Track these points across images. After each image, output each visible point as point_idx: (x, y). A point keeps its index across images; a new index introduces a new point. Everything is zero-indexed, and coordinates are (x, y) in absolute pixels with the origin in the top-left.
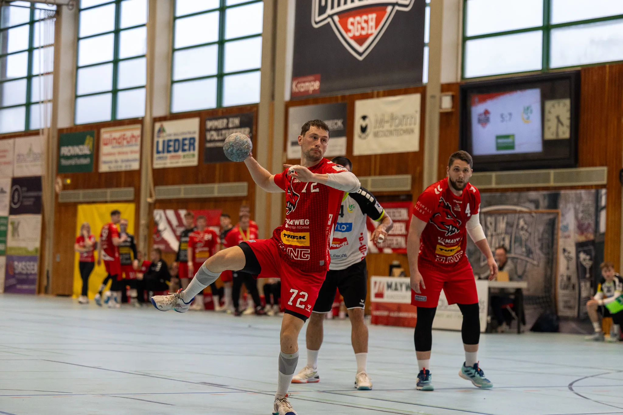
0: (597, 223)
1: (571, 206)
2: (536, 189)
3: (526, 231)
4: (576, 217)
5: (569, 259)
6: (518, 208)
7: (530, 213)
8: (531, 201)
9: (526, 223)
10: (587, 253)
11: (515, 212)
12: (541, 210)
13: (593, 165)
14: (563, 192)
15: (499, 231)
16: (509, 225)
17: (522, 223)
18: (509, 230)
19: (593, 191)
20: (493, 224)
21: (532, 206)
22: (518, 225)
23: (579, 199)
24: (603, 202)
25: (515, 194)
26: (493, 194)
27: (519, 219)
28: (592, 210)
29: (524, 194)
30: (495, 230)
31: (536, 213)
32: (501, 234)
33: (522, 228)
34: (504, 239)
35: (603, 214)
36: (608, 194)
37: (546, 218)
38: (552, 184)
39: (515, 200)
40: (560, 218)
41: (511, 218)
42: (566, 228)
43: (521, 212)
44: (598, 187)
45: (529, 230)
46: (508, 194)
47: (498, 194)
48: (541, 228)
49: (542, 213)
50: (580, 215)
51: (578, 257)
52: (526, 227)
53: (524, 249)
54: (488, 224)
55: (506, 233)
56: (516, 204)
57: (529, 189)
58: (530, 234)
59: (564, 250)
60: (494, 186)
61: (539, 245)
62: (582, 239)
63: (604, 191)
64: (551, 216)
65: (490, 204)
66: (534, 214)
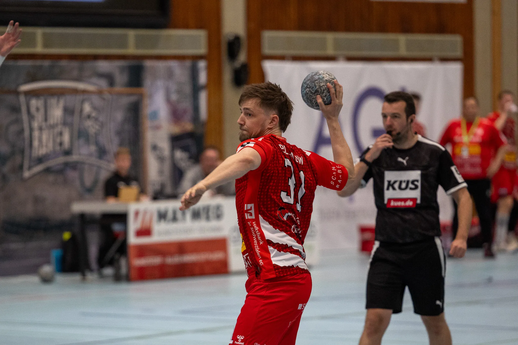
0: (196, 109)
1: (160, 83)
2: (107, 57)
3: (96, 119)
4: (168, 100)
5: (161, 159)
6: (81, 86)
7: (100, 93)
8: (102, 75)
9: (94, 108)
10: (185, 149)
11: (75, 91)
12: (118, 89)
13: (186, 26)
14: (148, 63)
15: (51, 121)
16: (68, 111)
17: (87, 108)
18: (69, 120)
19: (188, 63)
20: (42, 111)
21: (103, 83)
22: (81, 111)
23: (170, 75)
24: (203, 78)
25: (75, 64)
26: (38, 63)
27: (83, 102)
28: (188, 89)
29: (89, 64)
30: (46, 120)
31: (110, 93)
32: (57, 125)
33: (89, 117)
34: (61, 134)
35: (203, 97)
36: (209, 69)
37: (126, 101)
38: (131, 50)
39: (75, 73)
40: (146, 101)
41: (70, 100)
42: (155, 115)
43: (84, 92)
44: (196, 58)
45: (101, 119)
46: (64, 63)
47: (46, 63)
48: (119, 116)
49: (120, 94)
50: (174, 97)
51: (172, 156)
52: (94, 114)
53: (93, 148)
54: (33, 110)
55: (65, 124)
56: (78, 79)
57: (96, 57)
58: (102, 125)
59: (155, 148)
60: (39, 49)
61: (116, 140)
62: (176, 130)
63: (202, 64)
64: (133, 99)
65: (33, 79)
66: (107, 96)
